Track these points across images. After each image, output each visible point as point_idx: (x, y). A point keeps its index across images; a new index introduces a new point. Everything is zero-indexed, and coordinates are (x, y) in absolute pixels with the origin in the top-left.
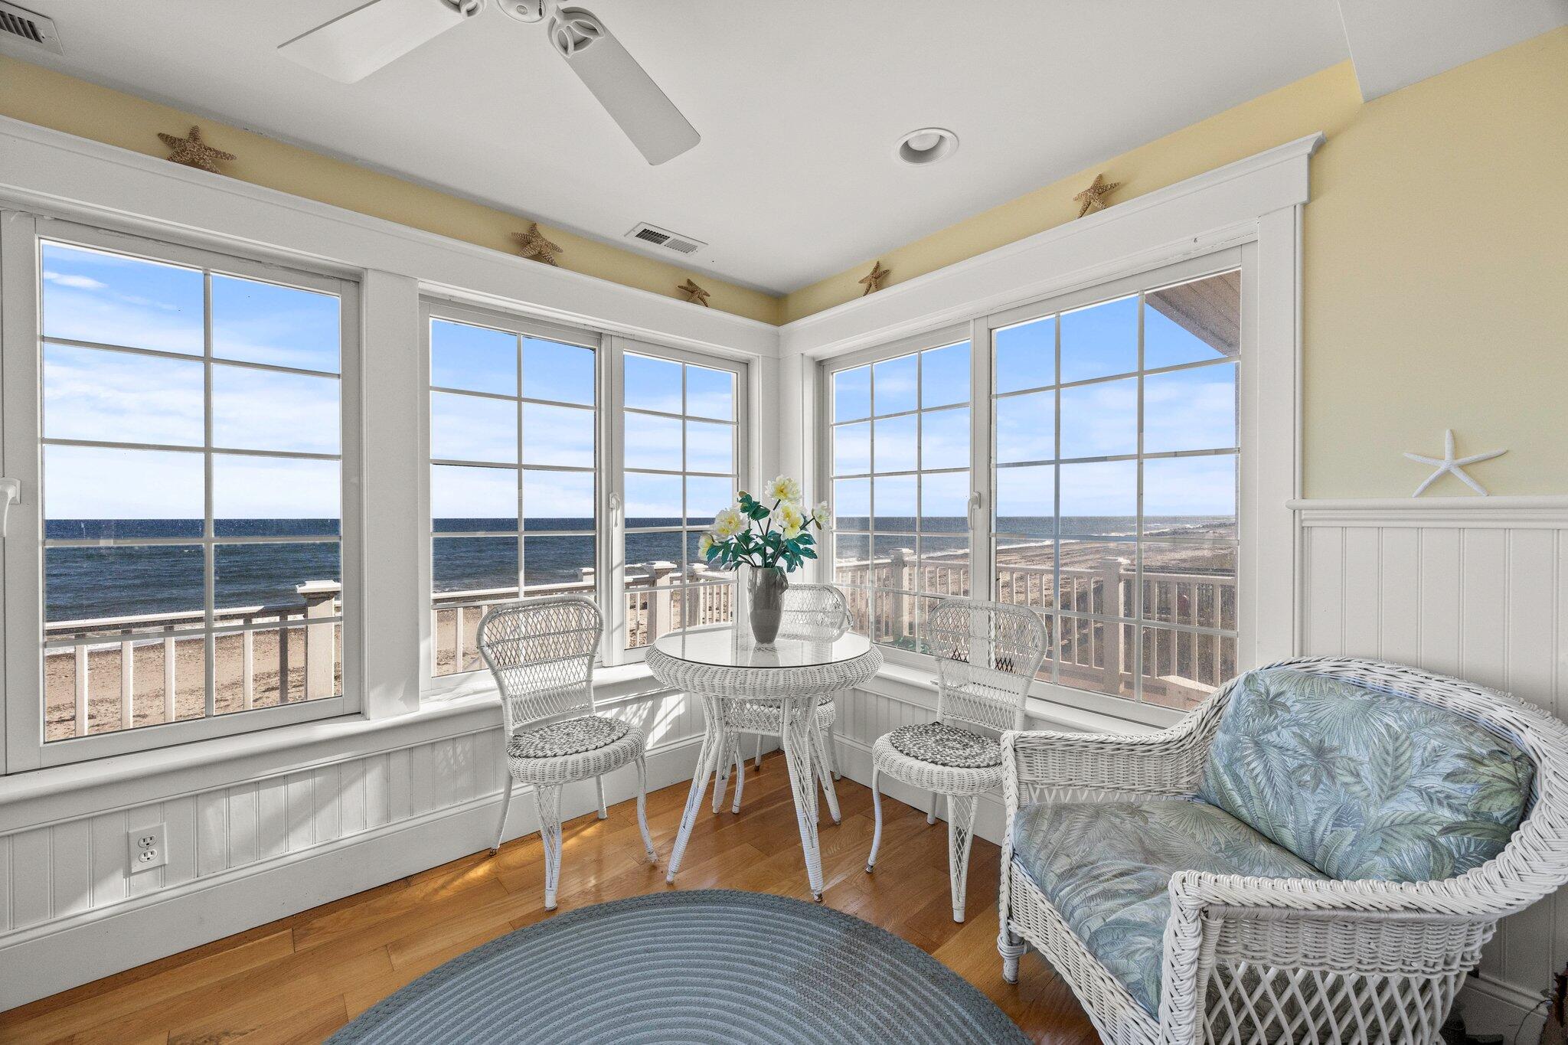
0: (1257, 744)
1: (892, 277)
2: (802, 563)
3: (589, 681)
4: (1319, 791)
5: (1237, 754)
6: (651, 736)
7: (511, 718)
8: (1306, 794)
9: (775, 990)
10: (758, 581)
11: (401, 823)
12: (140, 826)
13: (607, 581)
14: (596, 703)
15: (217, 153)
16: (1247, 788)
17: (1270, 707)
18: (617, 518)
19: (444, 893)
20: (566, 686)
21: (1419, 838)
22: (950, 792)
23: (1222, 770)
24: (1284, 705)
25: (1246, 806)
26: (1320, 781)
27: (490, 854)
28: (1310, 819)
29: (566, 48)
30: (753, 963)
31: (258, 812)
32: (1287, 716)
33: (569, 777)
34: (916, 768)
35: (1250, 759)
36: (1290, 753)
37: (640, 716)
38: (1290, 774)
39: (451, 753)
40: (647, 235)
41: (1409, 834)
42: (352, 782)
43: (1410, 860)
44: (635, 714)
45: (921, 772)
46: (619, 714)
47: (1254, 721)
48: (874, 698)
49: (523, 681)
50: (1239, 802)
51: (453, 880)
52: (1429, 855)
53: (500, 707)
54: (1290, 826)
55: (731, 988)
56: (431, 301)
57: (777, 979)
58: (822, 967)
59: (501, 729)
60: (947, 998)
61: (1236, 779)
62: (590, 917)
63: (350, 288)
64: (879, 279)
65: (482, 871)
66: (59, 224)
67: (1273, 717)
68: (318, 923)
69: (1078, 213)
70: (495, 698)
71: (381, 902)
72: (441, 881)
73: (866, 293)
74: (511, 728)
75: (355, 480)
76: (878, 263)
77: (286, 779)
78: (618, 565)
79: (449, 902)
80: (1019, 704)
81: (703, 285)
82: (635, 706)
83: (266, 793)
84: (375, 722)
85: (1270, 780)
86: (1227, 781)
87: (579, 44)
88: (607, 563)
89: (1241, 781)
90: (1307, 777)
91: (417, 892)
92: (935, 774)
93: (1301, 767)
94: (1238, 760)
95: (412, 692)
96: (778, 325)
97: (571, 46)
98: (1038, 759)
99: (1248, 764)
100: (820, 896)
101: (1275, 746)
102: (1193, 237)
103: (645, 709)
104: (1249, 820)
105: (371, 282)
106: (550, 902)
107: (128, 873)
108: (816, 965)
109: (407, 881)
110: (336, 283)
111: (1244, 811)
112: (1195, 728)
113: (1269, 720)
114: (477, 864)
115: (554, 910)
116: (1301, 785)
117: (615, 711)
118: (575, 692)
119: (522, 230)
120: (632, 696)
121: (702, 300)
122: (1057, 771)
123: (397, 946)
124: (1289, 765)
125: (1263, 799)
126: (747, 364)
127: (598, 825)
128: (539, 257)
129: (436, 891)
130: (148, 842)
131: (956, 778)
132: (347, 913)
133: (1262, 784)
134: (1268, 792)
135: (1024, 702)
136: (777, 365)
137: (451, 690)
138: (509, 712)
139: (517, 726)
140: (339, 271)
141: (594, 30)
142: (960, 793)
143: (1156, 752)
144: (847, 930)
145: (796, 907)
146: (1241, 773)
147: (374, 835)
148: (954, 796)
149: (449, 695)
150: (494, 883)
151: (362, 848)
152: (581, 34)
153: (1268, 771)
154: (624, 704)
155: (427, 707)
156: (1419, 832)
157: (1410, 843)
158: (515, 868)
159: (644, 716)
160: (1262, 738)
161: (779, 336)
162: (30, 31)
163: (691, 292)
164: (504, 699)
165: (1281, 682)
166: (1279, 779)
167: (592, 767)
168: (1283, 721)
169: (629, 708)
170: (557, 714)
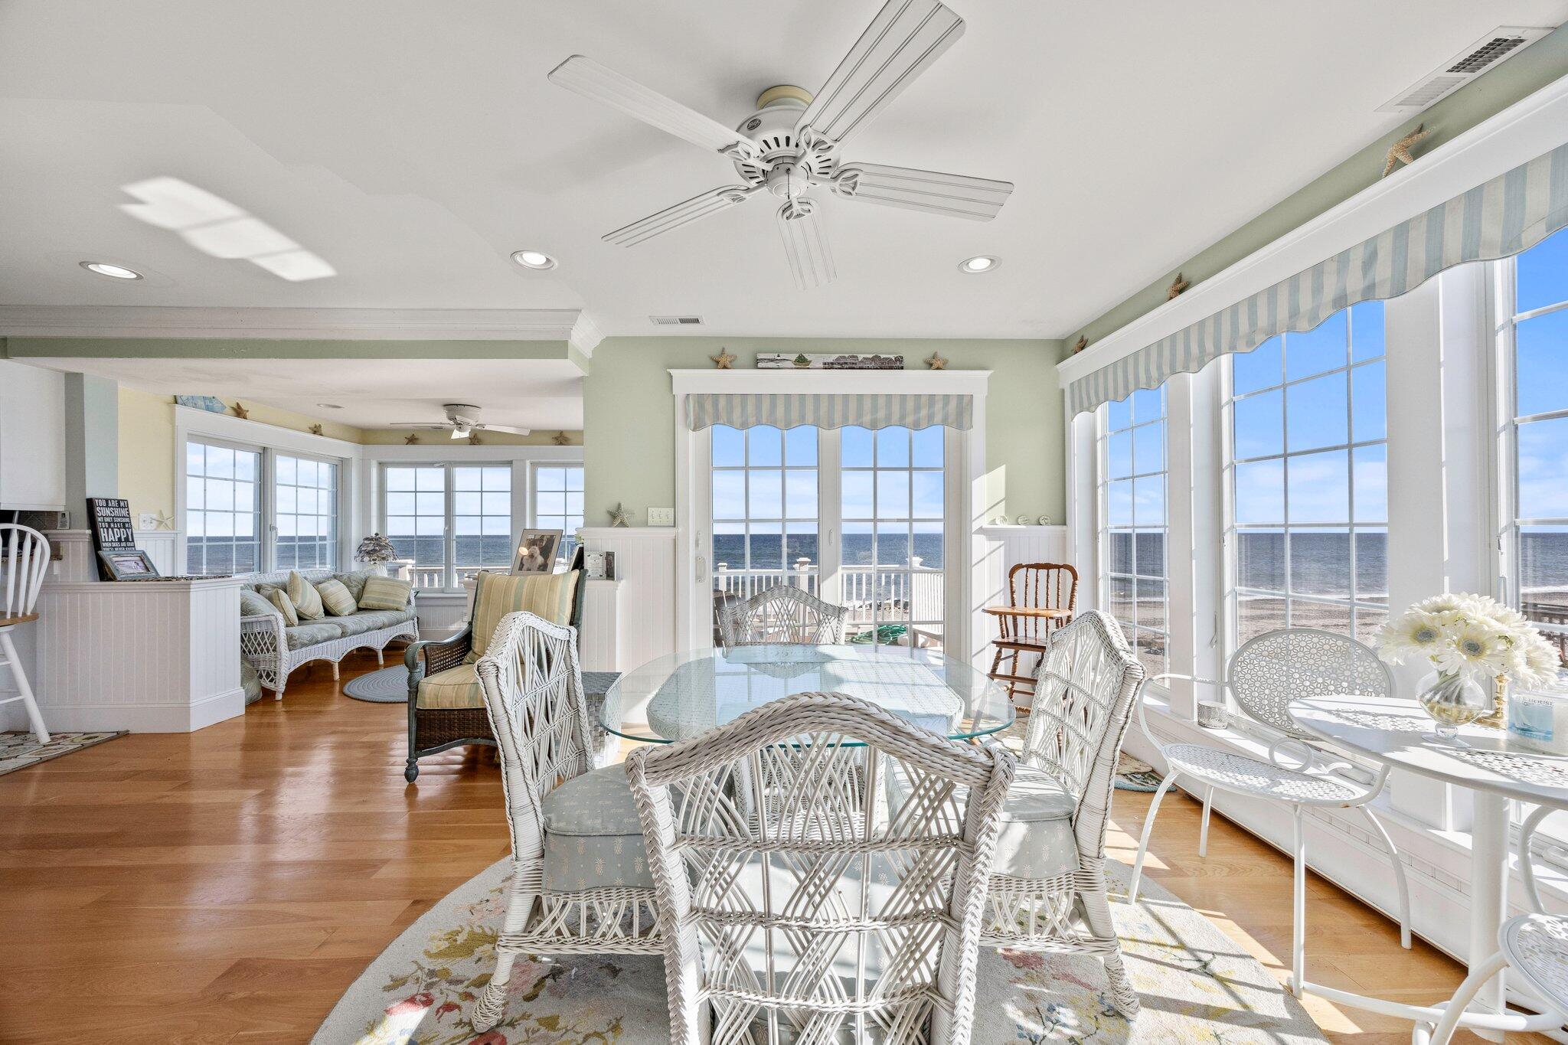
56: (534, 464)
66: (457, 463)
75: (513, 523)
119: (557, 435)
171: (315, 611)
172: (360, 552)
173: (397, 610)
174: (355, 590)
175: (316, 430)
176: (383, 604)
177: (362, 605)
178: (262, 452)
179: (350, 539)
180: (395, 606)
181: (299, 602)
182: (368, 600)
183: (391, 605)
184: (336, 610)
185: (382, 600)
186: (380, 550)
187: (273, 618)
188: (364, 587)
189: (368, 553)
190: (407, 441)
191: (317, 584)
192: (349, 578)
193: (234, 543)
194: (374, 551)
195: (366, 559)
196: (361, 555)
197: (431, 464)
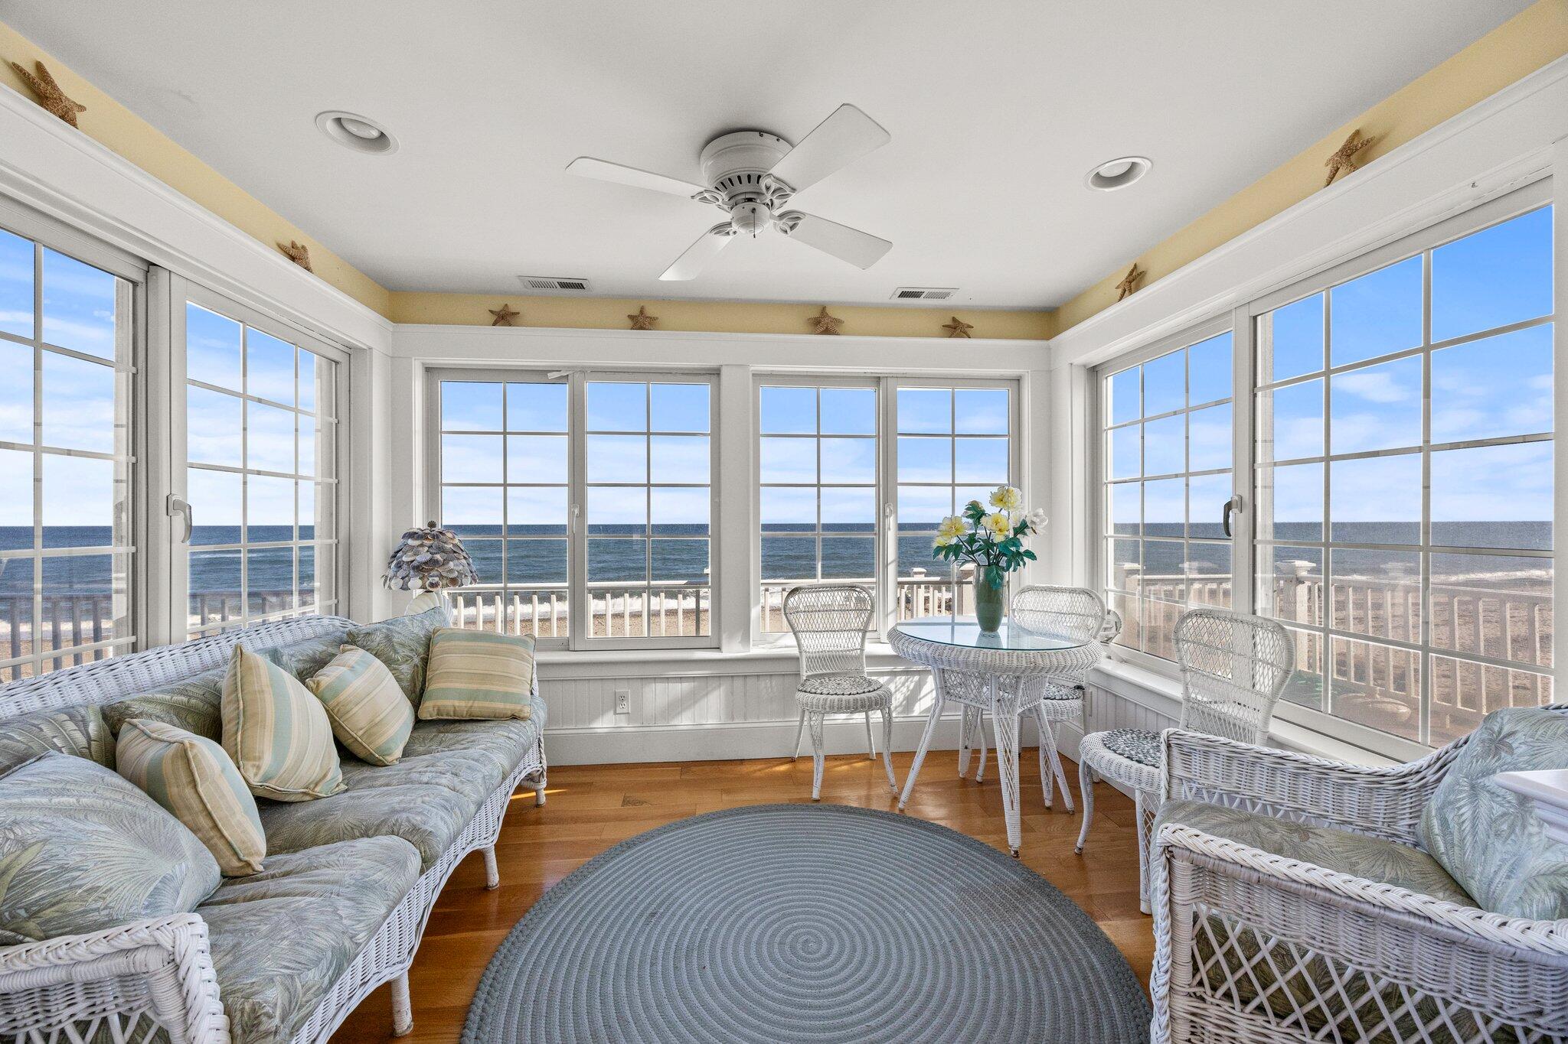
0: (1473, 787)
1: (1148, 277)
2: (1025, 564)
3: (862, 650)
4: (1509, 841)
5: (1452, 797)
6: (917, 705)
7: (805, 666)
8: (1498, 845)
9: (943, 891)
10: (981, 578)
11: (739, 724)
12: (622, 688)
13: (884, 574)
14: (867, 669)
15: (651, 318)
16: (1451, 834)
17: (1496, 748)
18: (891, 522)
19: (758, 774)
20: (845, 651)
21: (1553, 889)
22: (1138, 787)
23: (1433, 813)
24: (1510, 746)
25: (1447, 854)
26: (1513, 831)
27: (792, 760)
28: (1493, 870)
29: (786, 232)
30: (936, 872)
31: (668, 696)
32: (1509, 759)
33: (828, 710)
34: (1107, 758)
35: (1462, 803)
36: (1499, 799)
37: (908, 687)
38: (1493, 822)
39: (769, 685)
40: (903, 295)
41: (1546, 884)
42: (714, 689)
43: (1537, 911)
44: (903, 684)
45: (1110, 762)
46: (889, 682)
47: (1477, 762)
48: (1133, 706)
49: (814, 644)
50: (1442, 849)
51: (766, 768)
52: (1556, 908)
53: (798, 659)
54: (1477, 877)
55: (911, 878)
56: (758, 377)
57: (948, 886)
58: (988, 892)
59: (798, 675)
60: (1088, 950)
61: (1444, 823)
62: (837, 811)
63: (714, 378)
64: (1135, 280)
65: (783, 768)
66: (594, 374)
67: (1495, 759)
68: (694, 769)
69: (1325, 182)
70: (795, 652)
71: (725, 768)
72: (759, 767)
73: (1121, 298)
74: (804, 674)
75: (717, 500)
76: (1135, 265)
77: (681, 679)
78: (892, 562)
79: (760, 779)
80: (1260, 725)
81: (963, 319)
82: (903, 678)
83: (671, 685)
84: (726, 653)
85: (1474, 826)
86: (1435, 823)
87: (792, 228)
88: (884, 559)
89: (1448, 827)
90: (1505, 827)
91: (746, 769)
92: (1123, 766)
93: (1504, 815)
94: (1451, 803)
95: (746, 638)
96: (1048, 339)
97: (788, 230)
98: (1197, 760)
99: (1459, 809)
100: (1016, 852)
101: (1488, 791)
102: (1471, 181)
103: (912, 682)
104: (1449, 869)
105: (724, 372)
106: (816, 795)
107: (615, 713)
108: (984, 889)
109: (742, 761)
110: (708, 377)
111: (1445, 859)
112: (1425, 766)
113: (1491, 762)
114: (782, 764)
115: (817, 801)
116: (1497, 835)
117: (886, 678)
118: (852, 657)
119: (815, 314)
120: (900, 668)
121: (965, 333)
122: (1220, 776)
123: (728, 791)
124: (1494, 812)
125: (1462, 848)
126: (1018, 380)
127: (868, 762)
128: (827, 331)
129: (755, 771)
130: (623, 698)
131: (1144, 774)
132: (707, 768)
133: (1466, 832)
134: (1469, 838)
135: (1266, 723)
136: (1048, 376)
137: (771, 643)
138: (804, 663)
139: (809, 673)
140: (709, 369)
141: (798, 218)
142: (1148, 789)
143: (1361, 781)
144: (1025, 880)
145: (990, 853)
146: (1450, 817)
147: (722, 726)
148: (1142, 792)
149: (769, 646)
150: (787, 777)
151: (717, 733)
152: (791, 223)
153: (1475, 818)
154: (894, 674)
155: (755, 651)
156: (1555, 884)
157: (1543, 894)
158: (803, 772)
159: (911, 687)
160: (1479, 781)
161: (1050, 349)
162: (580, 286)
163: (956, 328)
164: (800, 652)
165: (1518, 721)
166: (1481, 828)
167: (844, 705)
168: (1504, 764)
169: (898, 678)
170: (838, 671)
171: (315, 773)
172: (399, 566)
173: (514, 718)
174: (406, 669)
175: (295, 254)
176: (480, 706)
177: (428, 711)
178: (138, 277)
179: (370, 532)
180: (508, 707)
181: (267, 761)
182: (442, 700)
183: (499, 706)
184: (372, 748)
185: (473, 695)
186: (446, 562)
187: (153, 961)
188: (426, 661)
189: (420, 569)
190: (494, 318)
191: (307, 672)
192: (388, 638)
193: (39, 552)
194: (433, 563)
195: (415, 582)
196: (401, 573)
197: (539, 375)
